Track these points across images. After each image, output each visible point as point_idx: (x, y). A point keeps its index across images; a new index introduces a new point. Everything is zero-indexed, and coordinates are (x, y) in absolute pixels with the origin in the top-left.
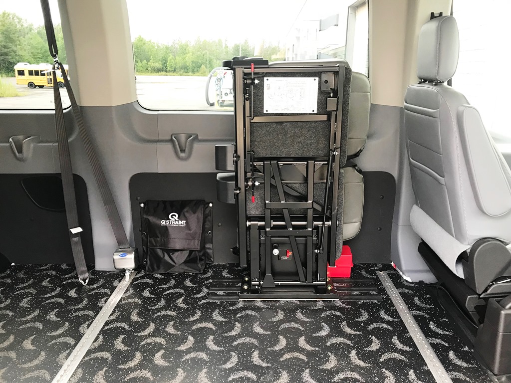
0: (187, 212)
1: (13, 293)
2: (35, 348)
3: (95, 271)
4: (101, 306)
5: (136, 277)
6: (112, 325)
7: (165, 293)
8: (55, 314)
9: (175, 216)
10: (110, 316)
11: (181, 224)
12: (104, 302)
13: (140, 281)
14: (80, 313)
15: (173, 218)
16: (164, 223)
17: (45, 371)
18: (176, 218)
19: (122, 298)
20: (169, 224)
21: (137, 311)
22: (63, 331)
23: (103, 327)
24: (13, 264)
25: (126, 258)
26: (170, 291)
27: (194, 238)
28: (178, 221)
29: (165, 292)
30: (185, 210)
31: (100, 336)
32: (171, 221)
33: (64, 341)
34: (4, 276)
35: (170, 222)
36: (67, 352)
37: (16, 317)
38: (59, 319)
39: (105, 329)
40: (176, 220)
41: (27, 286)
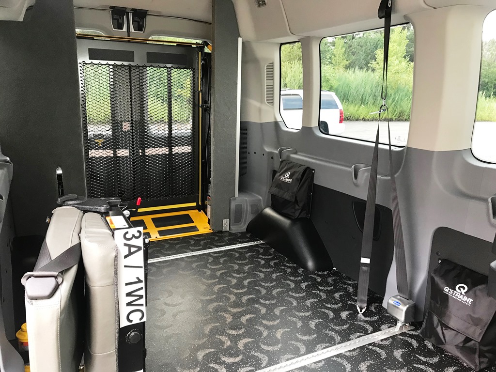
0: (480, 290)
1: (312, 290)
2: (280, 338)
3: (381, 306)
4: (352, 338)
5: (407, 332)
6: (340, 360)
7: (415, 365)
8: (316, 323)
9: (464, 288)
10: (348, 351)
11: (466, 301)
12: (356, 337)
13: (406, 338)
14: (331, 333)
15: (460, 290)
16: (447, 291)
17: (267, 359)
18: (463, 291)
19: (374, 342)
20: (452, 294)
21: (372, 363)
22: (306, 339)
23: (333, 357)
24: (335, 268)
25: (398, 308)
26: (421, 367)
27: (477, 325)
28: (464, 296)
29: (417, 364)
30: (480, 287)
31: (323, 362)
32: (455, 292)
33: (299, 346)
34: (321, 275)
35: (453, 292)
36: (292, 356)
37: (295, 308)
38: (315, 328)
39: (332, 359)
40: (461, 294)
41: (324, 290)
